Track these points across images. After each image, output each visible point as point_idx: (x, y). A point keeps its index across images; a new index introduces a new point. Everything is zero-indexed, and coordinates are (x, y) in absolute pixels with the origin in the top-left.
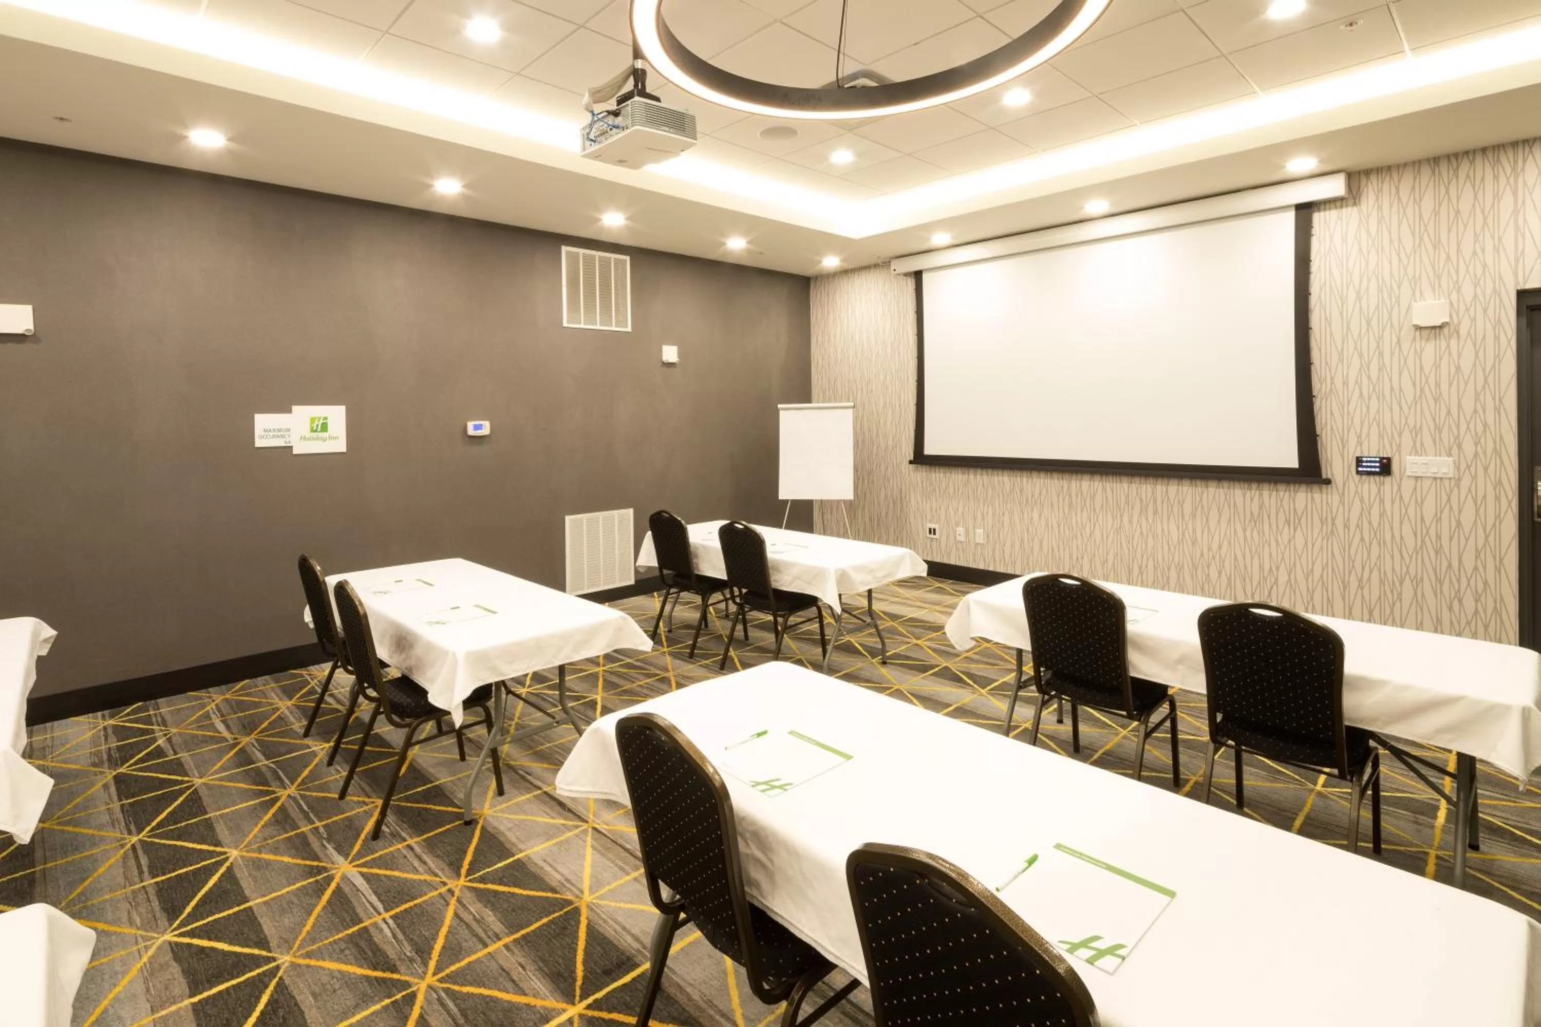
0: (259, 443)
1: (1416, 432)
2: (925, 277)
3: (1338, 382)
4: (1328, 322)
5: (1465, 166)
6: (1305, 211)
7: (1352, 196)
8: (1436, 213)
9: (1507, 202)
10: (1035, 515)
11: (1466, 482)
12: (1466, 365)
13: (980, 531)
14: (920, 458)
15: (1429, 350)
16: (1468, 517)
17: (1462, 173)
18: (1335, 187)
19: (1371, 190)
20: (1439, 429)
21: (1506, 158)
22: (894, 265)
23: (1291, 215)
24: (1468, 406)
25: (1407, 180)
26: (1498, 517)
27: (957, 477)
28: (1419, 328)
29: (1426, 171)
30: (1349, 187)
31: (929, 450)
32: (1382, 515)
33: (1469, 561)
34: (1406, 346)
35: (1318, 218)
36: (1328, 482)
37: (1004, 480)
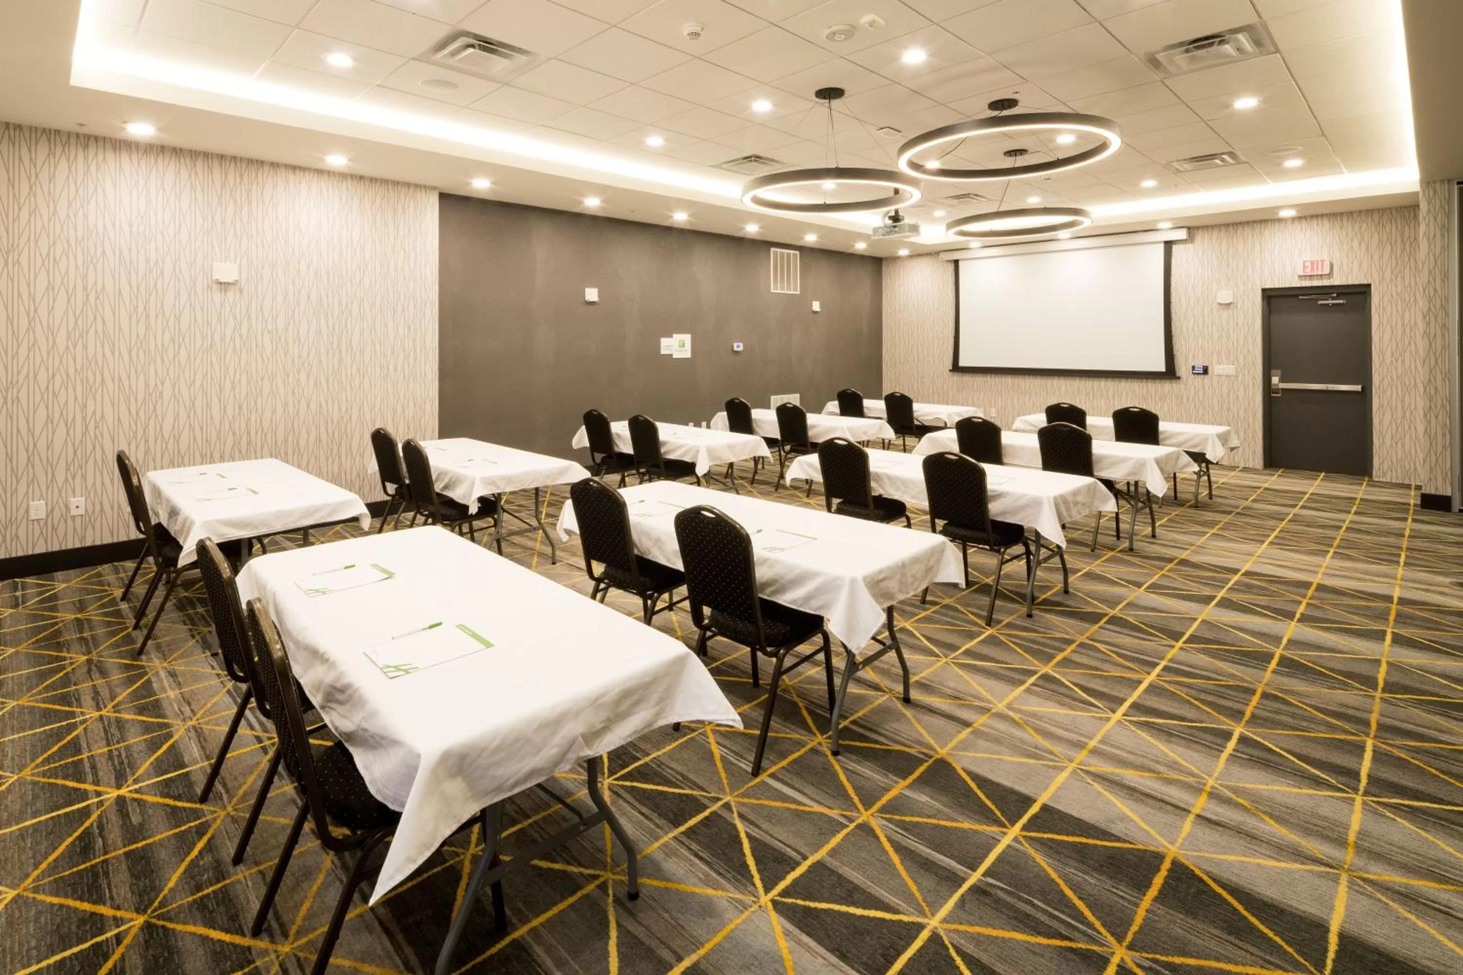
0: (663, 352)
1: (1219, 354)
2: (961, 264)
3: (1184, 329)
4: (1180, 299)
5: (1240, 228)
6: (1168, 245)
7: (1191, 239)
8: (1228, 250)
9: (1257, 248)
10: (1027, 399)
11: (1240, 379)
12: (1240, 321)
13: (993, 410)
14: (956, 368)
15: (1225, 314)
16: (1241, 394)
17: (1239, 232)
18: (1182, 234)
19: (1199, 236)
20: (1229, 352)
21: (1257, 228)
22: (942, 255)
23: (1162, 246)
24: (1241, 342)
25: (1215, 233)
26: (1254, 393)
27: (979, 379)
28: (1220, 304)
29: (1223, 229)
30: (1189, 234)
31: (962, 363)
32: (1204, 394)
33: (1242, 415)
34: (1215, 311)
35: (1175, 248)
36: (1179, 378)
37: (1009, 380)
